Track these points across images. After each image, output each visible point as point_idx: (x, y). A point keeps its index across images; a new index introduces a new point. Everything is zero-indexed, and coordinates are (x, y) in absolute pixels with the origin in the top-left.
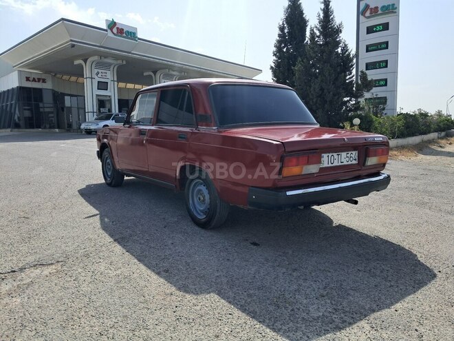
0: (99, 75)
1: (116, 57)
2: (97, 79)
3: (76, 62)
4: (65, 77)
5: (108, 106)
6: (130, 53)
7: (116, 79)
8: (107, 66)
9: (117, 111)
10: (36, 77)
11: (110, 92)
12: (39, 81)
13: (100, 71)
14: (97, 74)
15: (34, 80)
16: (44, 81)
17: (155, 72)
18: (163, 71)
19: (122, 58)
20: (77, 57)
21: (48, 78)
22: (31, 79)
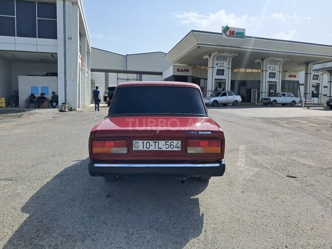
0: (218, 65)
1: (230, 52)
2: (217, 68)
3: (205, 57)
4: (202, 67)
5: (223, 86)
6: (239, 48)
7: (230, 67)
8: (224, 58)
9: (229, 90)
10: (183, 69)
11: (226, 76)
12: (184, 71)
13: (219, 62)
14: (217, 64)
15: (182, 71)
16: (187, 71)
17: (263, 60)
18: (269, 58)
19: (235, 52)
20: (205, 54)
21: (190, 68)
22: (180, 70)
